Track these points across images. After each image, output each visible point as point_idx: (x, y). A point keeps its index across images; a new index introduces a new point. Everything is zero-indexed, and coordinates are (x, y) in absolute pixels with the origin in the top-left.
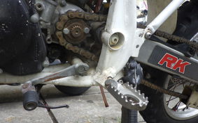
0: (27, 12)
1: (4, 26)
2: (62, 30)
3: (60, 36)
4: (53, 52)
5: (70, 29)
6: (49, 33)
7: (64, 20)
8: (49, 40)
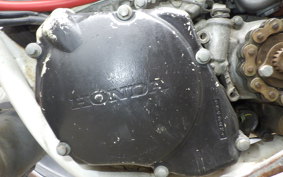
0: (189, 48)
1: (159, 82)
2: (257, 74)
3: (259, 87)
4: (243, 118)
5: (272, 63)
6: (229, 80)
7: (251, 55)
8: (232, 94)
